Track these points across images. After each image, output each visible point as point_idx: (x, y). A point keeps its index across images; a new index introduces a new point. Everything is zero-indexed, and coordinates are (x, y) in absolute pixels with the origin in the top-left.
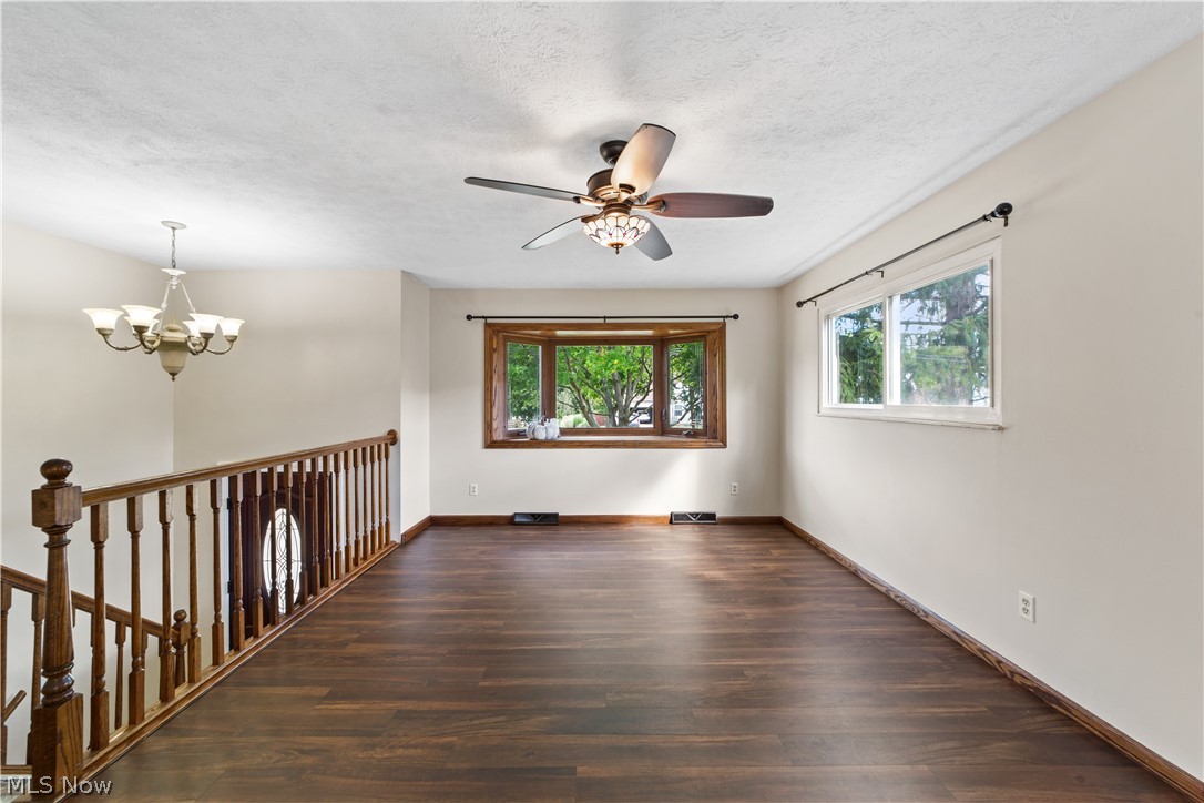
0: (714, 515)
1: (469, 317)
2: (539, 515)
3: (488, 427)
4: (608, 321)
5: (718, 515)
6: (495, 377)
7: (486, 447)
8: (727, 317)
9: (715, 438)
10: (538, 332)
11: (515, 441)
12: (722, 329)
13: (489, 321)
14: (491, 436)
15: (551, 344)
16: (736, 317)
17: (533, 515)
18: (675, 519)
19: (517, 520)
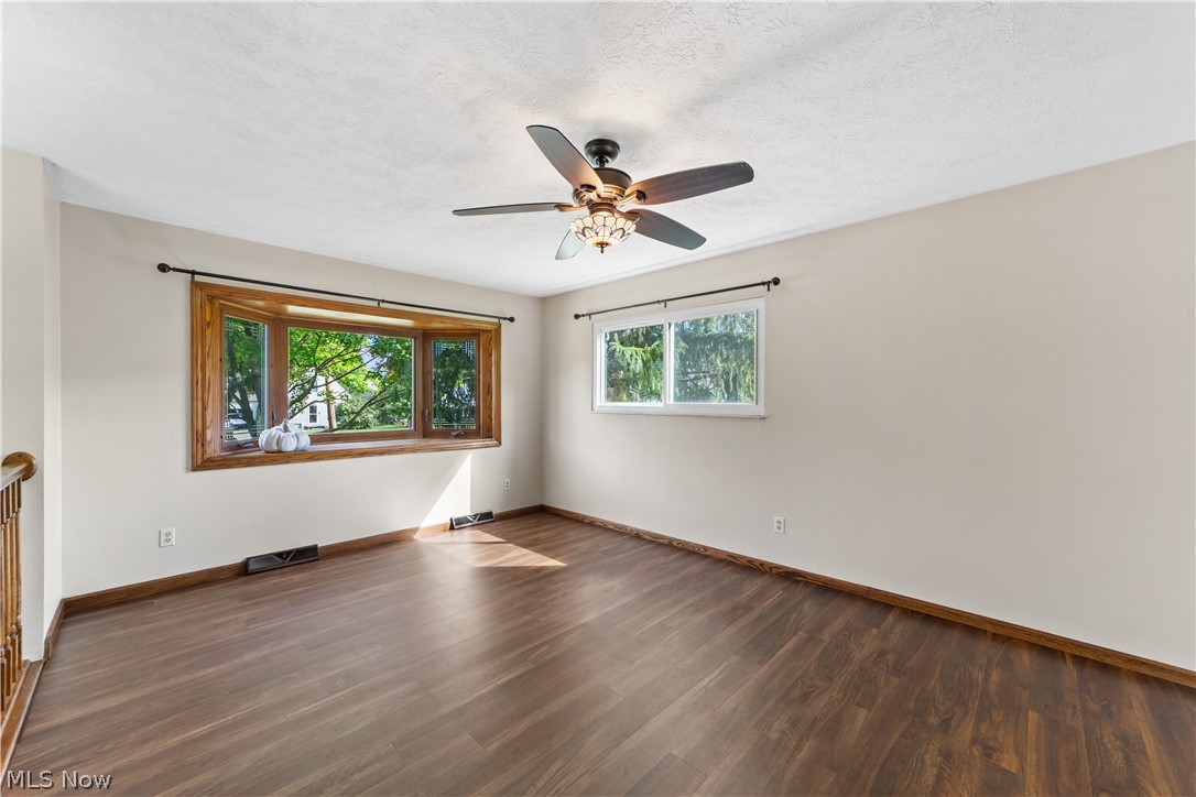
0: (491, 513)
1: (163, 268)
2: (288, 553)
3: (197, 437)
4: (383, 305)
5: (494, 513)
6: (209, 363)
7: (194, 470)
8: (505, 319)
9: (489, 436)
10: (260, 303)
11: (237, 457)
12: (498, 329)
13: (198, 278)
14: (204, 453)
15: (280, 323)
16: (512, 320)
17: (280, 555)
18: (455, 525)
19: (252, 567)
